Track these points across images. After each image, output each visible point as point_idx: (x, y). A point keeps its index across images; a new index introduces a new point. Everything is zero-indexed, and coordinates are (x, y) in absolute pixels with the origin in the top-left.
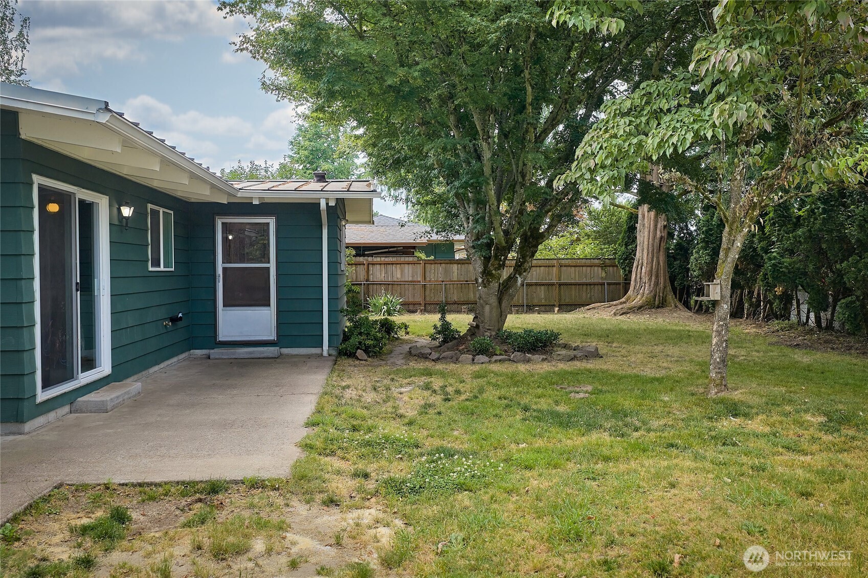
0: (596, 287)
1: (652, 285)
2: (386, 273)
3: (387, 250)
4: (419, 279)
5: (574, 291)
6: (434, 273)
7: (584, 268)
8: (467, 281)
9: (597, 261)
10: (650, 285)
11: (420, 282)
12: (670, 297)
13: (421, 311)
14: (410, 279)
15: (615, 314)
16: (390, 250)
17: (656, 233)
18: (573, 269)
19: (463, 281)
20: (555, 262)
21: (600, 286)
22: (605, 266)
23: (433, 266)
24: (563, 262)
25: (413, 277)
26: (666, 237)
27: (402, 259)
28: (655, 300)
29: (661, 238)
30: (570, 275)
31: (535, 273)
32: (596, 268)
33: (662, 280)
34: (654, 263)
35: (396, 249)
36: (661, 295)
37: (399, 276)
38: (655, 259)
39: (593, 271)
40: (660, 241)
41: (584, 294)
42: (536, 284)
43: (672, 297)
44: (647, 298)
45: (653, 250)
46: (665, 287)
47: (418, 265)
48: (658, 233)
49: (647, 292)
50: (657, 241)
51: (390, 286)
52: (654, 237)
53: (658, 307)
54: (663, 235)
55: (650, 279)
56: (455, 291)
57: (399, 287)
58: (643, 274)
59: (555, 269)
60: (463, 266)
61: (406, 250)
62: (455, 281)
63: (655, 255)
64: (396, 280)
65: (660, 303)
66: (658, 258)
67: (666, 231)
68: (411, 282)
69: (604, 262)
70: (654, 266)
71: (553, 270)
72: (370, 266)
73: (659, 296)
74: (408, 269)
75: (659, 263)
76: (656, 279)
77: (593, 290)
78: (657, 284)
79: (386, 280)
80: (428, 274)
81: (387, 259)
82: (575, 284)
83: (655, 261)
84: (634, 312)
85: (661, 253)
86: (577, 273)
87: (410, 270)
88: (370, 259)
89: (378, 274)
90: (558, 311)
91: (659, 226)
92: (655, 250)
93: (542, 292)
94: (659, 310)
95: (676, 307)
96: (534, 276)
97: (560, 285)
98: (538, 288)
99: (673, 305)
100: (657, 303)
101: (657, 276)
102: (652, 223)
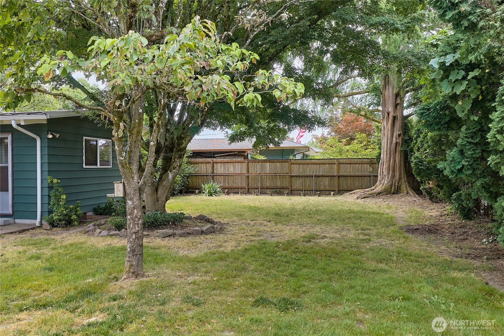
0: (366, 178)
1: (390, 178)
2: (224, 168)
3: (228, 154)
4: (245, 172)
5: (349, 181)
6: (254, 168)
7: (357, 165)
8: (275, 174)
9: (367, 160)
10: (388, 178)
11: (245, 174)
12: (405, 186)
13: (241, 193)
14: (239, 172)
15: (358, 198)
16: (230, 153)
17: (392, 140)
18: (349, 165)
19: (273, 174)
20: (335, 160)
21: (368, 178)
22: (372, 164)
23: (253, 163)
24: (341, 161)
25: (241, 171)
26: (401, 142)
27: (234, 159)
28: (391, 188)
29: (397, 143)
30: (346, 170)
31: (321, 168)
32: (365, 165)
33: (397, 174)
34: (391, 162)
35: (233, 153)
36: (396, 184)
37: (232, 170)
38: (392, 158)
39: (363, 167)
40: (396, 145)
41: (357, 183)
42: (323, 176)
43: (406, 186)
44: (385, 187)
45: (390, 152)
46: (400, 179)
47: (244, 163)
48: (394, 139)
49: (386, 182)
50: (393, 145)
51: (227, 177)
52: (391, 143)
53: (394, 193)
54: (398, 141)
55: (388, 173)
56: (268, 180)
57: (232, 178)
58: (384, 169)
59: (335, 165)
60: (273, 164)
61: (240, 154)
62: (267, 174)
63: (392, 156)
64: (230, 173)
65: (395, 190)
66: (394, 158)
67: (401, 138)
68: (239, 174)
69: (372, 161)
70: (391, 164)
71: (334, 167)
72: (215, 164)
73: (395, 185)
74: (238, 166)
75: (395, 162)
76: (393, 173)
77: (363, 181)
78: (393, 176)
79: (224, 173)
80: (250, 169)
81: (224, 160)
82: (351, 176)
83: (392, 160)
84: (373, 197)
85: (397, 154)
86: (351, 169)
87: (239, 166)
88: (214, 159)
89: (219, 169)
90: (334, 194)
91: (395, 135)
92: (392, 152)
93: (326, 181)
94: (394, 195)
95: (408, 193)
96: (321, 170)
97: (339, 177)
98: (324, 178)
99: (405, 192)
100: (393, 190)
101: (394, 171)
102: (389, 132)
